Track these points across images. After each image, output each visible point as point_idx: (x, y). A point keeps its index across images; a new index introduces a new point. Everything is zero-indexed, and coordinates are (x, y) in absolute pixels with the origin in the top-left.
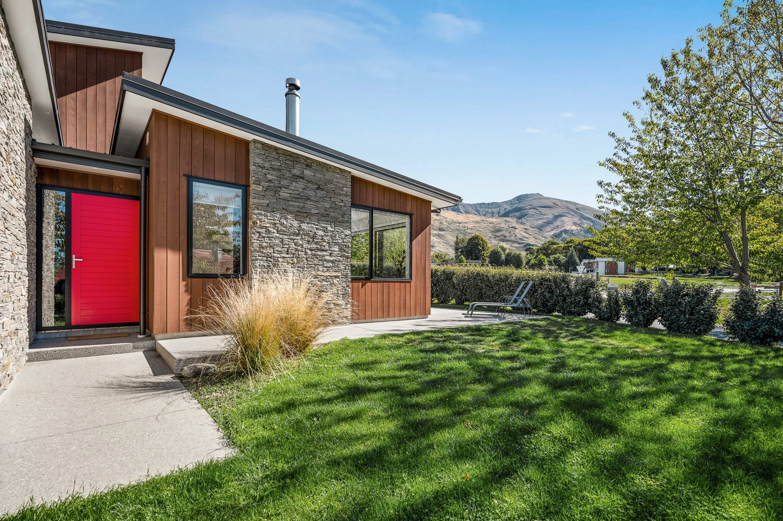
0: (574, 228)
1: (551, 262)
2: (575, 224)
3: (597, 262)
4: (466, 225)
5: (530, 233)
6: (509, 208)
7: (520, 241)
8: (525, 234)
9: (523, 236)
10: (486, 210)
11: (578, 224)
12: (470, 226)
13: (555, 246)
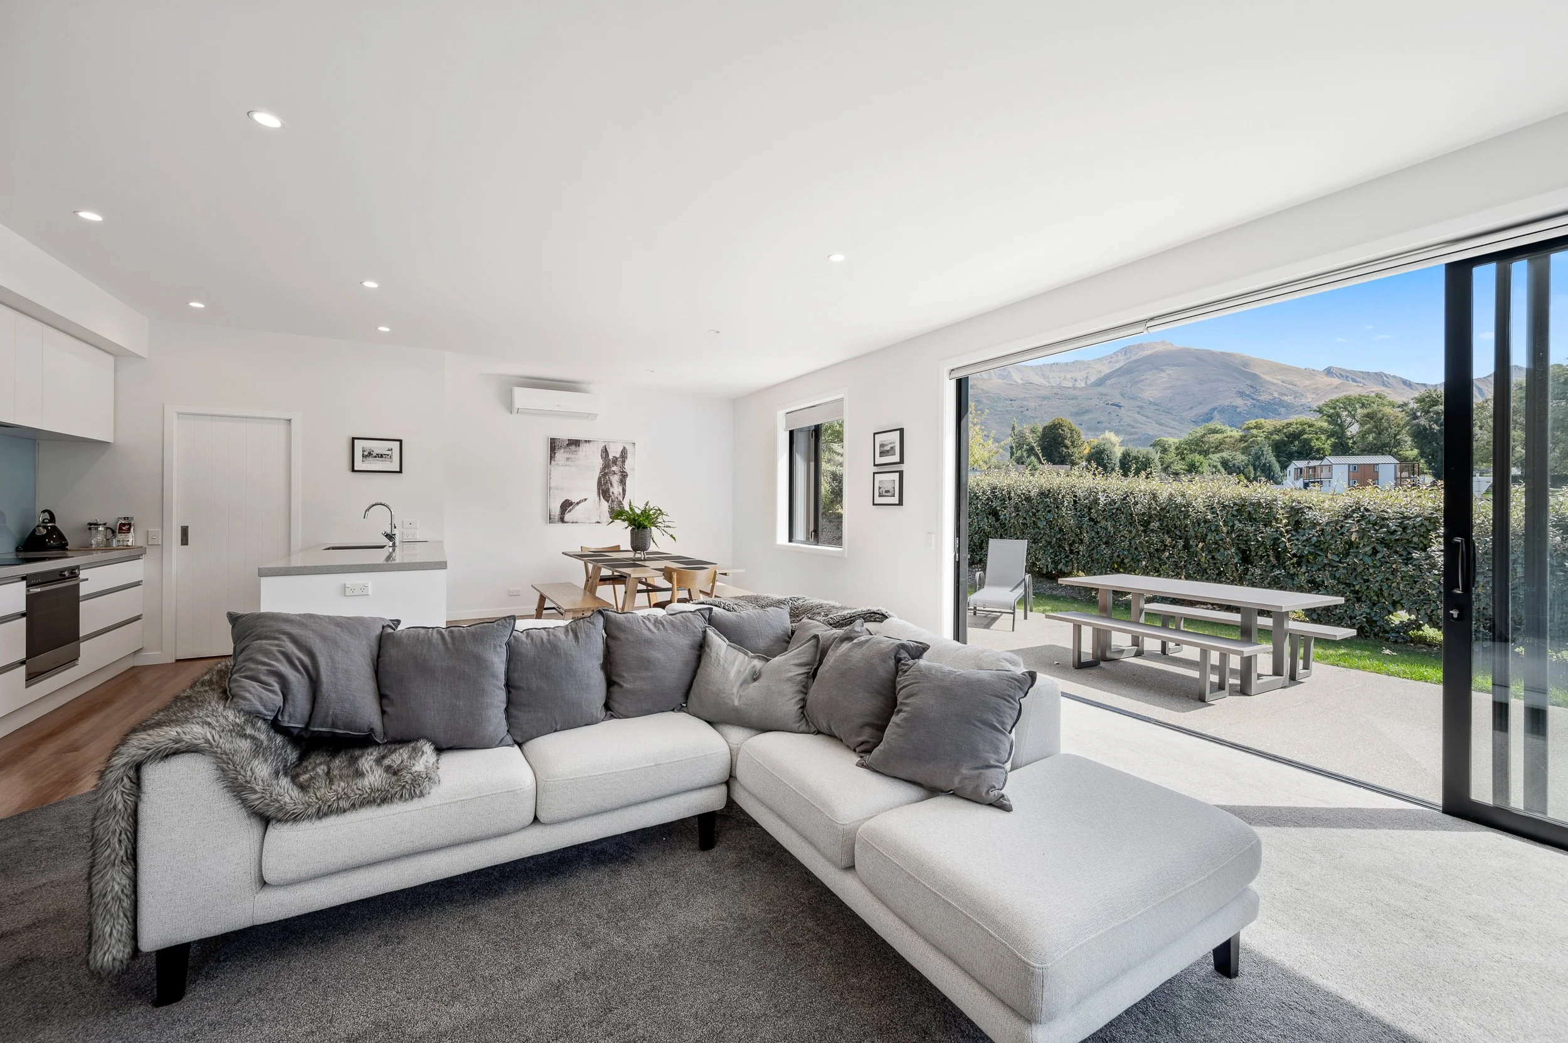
0: (1239, 402)
1: (1215, 467)
2: (1241, 394)
3: (1330, 466)
4: (1025, 403)
5: (1149, 415)
6: (1106, 370)
7: (1129, 429)
8: (1139, 417)
9: (1136, 421)
10: (1062, 375)
11: (1248, 396)
12: (1032, 405)
13: (1219, 436)
